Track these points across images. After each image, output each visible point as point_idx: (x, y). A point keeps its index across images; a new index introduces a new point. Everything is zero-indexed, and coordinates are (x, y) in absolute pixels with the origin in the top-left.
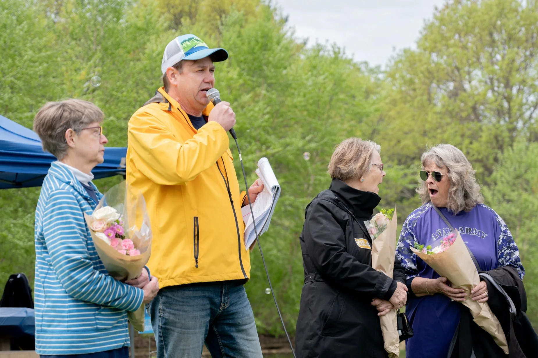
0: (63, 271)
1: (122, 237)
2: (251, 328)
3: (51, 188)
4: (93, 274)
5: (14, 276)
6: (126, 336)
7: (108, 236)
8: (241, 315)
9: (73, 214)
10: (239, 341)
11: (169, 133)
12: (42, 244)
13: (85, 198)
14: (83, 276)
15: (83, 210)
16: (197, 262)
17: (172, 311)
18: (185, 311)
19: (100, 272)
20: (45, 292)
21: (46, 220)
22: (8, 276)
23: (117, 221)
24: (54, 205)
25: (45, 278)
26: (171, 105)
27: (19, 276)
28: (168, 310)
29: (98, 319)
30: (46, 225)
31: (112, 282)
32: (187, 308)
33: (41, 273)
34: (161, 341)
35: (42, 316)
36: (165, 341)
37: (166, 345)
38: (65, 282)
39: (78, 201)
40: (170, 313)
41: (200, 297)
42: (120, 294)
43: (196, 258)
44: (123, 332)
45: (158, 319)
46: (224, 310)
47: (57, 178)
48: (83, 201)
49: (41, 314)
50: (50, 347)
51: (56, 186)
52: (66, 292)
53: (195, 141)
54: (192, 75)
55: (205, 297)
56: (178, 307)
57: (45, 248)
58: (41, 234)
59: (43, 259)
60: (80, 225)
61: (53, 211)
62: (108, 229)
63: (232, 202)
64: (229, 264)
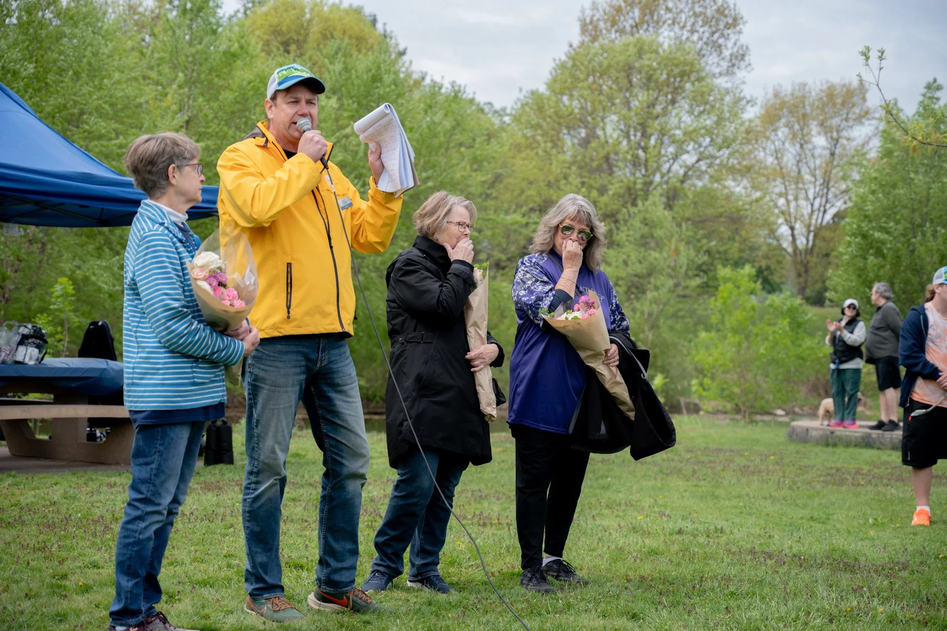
0: (159, 320)
1: (224, 286)
2: (352, 389)
3: (143, 229)
4: (192, 324)
5: (95, 323)
7: (210, 285)
8: (341, 375)
9: (168, 257)
10: (338, 403)
12: (134, 290)
13: (181, 241)
16: (289, 312)
17: (262, 366)
18: (277, 367)
21: (138, 265)
22: (89, 321)
23: (219, 268)
24: (148, 248)
25: (137, 327)
26: (267, 140)
27: (100, 324)
28: (258, 365)
29: (196, 372)
30: (138, 270)
31: (211, 333)
32: (278, 364)
33: (133, 321)
34: (250, 399)
35: (133, 368)
36: (254, 399)
37: (256, 404)
38: (160, 332)
40: (260, 369)
41: (294, 352)
42: (219, 347)
43: (289, 308)
44: (220, 386)
45: (247, 375)
46: (321, 367)
47: (149, 218)
48: (179, 244)
49: (131, 365)
50: (142, 402)
51: (148, 227)
54: (284, 106)
55: (299, 352)
56: (269, 363)
57: (138, 294)
58: (133, 280)
59: (136, 306)
60: (175, 270)
61: (146, 255)
62: (210, 277)
63: (331, 247)
64: (325, 315)
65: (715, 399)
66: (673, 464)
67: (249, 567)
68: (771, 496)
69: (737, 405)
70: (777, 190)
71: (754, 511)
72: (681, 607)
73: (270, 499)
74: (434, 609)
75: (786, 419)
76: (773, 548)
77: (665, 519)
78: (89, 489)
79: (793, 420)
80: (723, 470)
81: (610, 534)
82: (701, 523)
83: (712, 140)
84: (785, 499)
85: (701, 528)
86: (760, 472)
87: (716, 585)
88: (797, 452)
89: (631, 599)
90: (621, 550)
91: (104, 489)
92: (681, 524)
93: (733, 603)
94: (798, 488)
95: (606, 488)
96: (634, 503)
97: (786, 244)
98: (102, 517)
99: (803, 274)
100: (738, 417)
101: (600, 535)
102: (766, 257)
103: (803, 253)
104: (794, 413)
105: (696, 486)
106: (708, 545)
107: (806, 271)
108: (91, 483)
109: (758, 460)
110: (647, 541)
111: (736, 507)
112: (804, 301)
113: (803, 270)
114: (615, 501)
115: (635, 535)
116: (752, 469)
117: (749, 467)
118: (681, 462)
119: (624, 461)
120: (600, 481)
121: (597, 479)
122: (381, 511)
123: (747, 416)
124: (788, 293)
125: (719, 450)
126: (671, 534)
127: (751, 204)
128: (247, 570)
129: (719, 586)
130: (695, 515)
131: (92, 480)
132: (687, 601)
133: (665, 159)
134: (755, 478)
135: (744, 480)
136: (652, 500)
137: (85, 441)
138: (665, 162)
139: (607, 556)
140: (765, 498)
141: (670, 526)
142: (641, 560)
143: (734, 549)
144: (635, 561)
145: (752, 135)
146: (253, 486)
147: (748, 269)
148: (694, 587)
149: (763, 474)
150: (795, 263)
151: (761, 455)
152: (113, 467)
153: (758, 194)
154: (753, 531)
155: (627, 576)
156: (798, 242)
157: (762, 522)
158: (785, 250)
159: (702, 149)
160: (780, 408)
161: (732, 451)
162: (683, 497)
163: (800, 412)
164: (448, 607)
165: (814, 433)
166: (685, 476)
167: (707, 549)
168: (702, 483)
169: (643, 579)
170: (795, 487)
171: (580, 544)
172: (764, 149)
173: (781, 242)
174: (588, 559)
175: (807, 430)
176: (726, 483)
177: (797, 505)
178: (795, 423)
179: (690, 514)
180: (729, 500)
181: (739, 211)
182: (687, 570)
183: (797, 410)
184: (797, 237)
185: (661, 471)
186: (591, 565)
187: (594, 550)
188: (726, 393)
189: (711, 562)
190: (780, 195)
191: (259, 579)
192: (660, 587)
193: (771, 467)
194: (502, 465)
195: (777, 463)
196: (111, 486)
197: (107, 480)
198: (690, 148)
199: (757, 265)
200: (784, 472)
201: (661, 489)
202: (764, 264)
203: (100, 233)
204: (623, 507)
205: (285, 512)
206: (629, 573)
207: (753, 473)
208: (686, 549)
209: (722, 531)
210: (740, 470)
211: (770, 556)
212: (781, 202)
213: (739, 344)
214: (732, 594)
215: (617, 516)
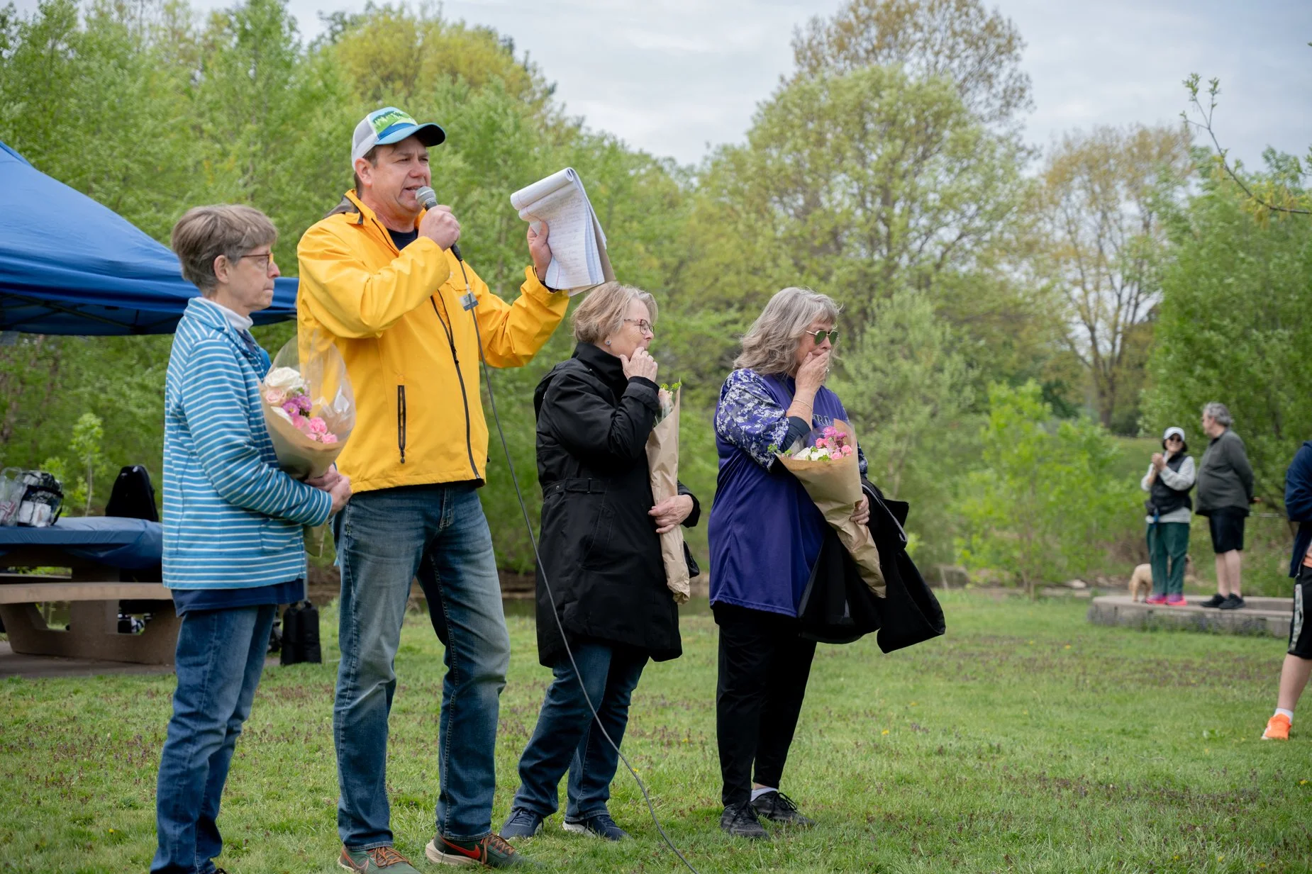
1: (307, 414)
2: (486, 557)
3: (195, 337)
4: (261, 468)
5: (127, 470)
6: (302, 562)
7: (289, 412)
8: (472, 538)
9: (230, 375)
10: (466, 577)
11: (354, 259)
12: (178, 421)
14: (246, 471)
15: (243, 370)
16: (403, 454)
17: (364, 529)
18: (384, 530)
19: (271, 466)
20: (183, 495)
21: (187, 386)
22: (119, 468)
23: (300, 390)
24: (201, 362)
25: (183, 473)
26: (362, 216)
27: (135, 470)
28: (359, 527)
29: (265, 536)
30: (186, 394)
31: (287, 480)
32: (387, 526)
33: (177, 466)
34: (346, 574)
35: (179, 531)
36: (353, 573)
37: (355, 580)
39: (237, 357)
40: (361, 532)
41: (408, 509)
42: (298, 499)
43: (402, 448)
44: (297, 556)
45: (343, 541)
46: (445, 528)
47: (202, 322)
49: (176, 527)
50: (191, 578)
51: (202, 334)
52: (217, 495)
53: (391, 270)
55: (414, 509)
56: (374, 524)
57: (185, 428)
58: (179, 407)
59: (181, 445)
62: (288, 402)
63: (457, 362)
64: (452, 457)
65: (987, 567)
66: (930, 658)
67: (344, 807)
68: (1066, 701)
69: (1018, 575)
70: (1070, 276)
71: (1044, 721)
72: (943, 857)
73: (373, 712)
74: (600, 862)
75: (1086, 593)
76: (1070, 774)
77: (919, 733)
78: (122, 699)
79: (1095, 595)
80: (1000, 665)
81: (844, 756)
82: (969, 739)
83: (979, 208)
84: (1086, 705)
85: (970, 746)
86: (1051, 667)
87: (991, 825)
88: (1102, 640)
89: (873, 845)
90: (859, 777)
91: (142, 698)
92: (941, 741)
93: (1015, 851)
94: (1104, 689)
95: (838, 691)
96: (877, 712)
97: (1084, 351)
98: (140, 738)
99: (1108, 392)
100: (1020, 591)
101: (829, 757)
102: (1056, 369)
103: (1108, 363)
104: (1098, 585)
105: (962, 687)
106: (979, 769)
107: (1112, 388)
108: (124, 691)
109: (1048, 651)
110: (895, 765)
111: (1017, 717)
112: (1108, 430)
113: (1107, 387)
114: (850, 710)
115: (879, 757)
116: (1040, 663)
117: (1035, 660)
118: (941, 655)
119: (862, 654)
120: (829, 682)
121: (825, 679)
122: (526, 726)
123: (1032, 589)
124: (1088, 419)
125: (995, 637)
126: (928, 755)
127: (1034, 296)
128: (341, 810)
129: (996, 827)
130: (962, 728)
131: (126, 686)
132: (951, 847)
133: (916, 234)
134: (1045, 676)
135: (1029, 679)
136: (902, 708)
137: (116, 633)
138: (915, 239)
139: (840, 786)
140: (1059, 704)
141: (928, 743)
142: (888, 792)
143: (1016, 775)
144: (879, 792)
145: (1033, 201)
146: (349, 693)
147: (1031, 386)
148: (961, 829)
149: (1056, 670)
150: (1096, 377)
151: (1052, 644)
152: (154, 668)
153: (1044, 282)
154: (1042, 749)
155: (868, 814)
156: (1101, 349)
157: (1055, 737)
158: (1083, 359)
159: (966, 221)
160: (1077, 578)
161: (1012, 638)
162: (944, 703)
163: (1106, 583)
164: (619, 857)
165: (1125, 613)
166: (946, 674)
167: (979, 777)
168: (971, 683)
169: (889, 817)
170: (1099, 688)
171: (802, 769)
172: (1052, 219)
173: (1077, 347)
174: (813, 790)
175: (1116, 608)
176: (1004, 683)
177: (1102, 713)
178: (1099, 600)
179: (954, 726)
180: (1009, 706)
181: (1017, 305)
182: (950, 805)
183: (1101, 580)
184: (1099, 340)
185: (914, 668)
186: (818, 799)
187: (822, 778)
188: (1003, 558)
189: (985, 793)
190: (1075, 283)
191: (358, 822)
192: (915, 828)
193: (1066, 661)
194: (693, 660)
195: (1075, 655)
196: (152, 694)
197: (146, 686)
198: (950, 218)
199: (1044, 380)
200: (1084, 667)
201: (913, 692)
202: (1053, 377)
203: (134, 345)
204: (862, 718)
205: (393, 729)
206: (871, 810)
207: (1042, 669)
208: (951, 776)
209: (999, 750)
210: (1023, 665)
211: (1066, 784)
212: (1077, 292)
213: (1021, 489)
214: (1014, 837)
215: (854, 730)
